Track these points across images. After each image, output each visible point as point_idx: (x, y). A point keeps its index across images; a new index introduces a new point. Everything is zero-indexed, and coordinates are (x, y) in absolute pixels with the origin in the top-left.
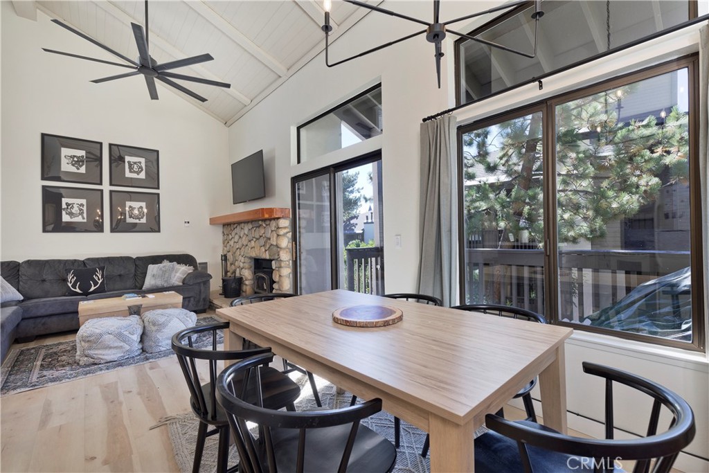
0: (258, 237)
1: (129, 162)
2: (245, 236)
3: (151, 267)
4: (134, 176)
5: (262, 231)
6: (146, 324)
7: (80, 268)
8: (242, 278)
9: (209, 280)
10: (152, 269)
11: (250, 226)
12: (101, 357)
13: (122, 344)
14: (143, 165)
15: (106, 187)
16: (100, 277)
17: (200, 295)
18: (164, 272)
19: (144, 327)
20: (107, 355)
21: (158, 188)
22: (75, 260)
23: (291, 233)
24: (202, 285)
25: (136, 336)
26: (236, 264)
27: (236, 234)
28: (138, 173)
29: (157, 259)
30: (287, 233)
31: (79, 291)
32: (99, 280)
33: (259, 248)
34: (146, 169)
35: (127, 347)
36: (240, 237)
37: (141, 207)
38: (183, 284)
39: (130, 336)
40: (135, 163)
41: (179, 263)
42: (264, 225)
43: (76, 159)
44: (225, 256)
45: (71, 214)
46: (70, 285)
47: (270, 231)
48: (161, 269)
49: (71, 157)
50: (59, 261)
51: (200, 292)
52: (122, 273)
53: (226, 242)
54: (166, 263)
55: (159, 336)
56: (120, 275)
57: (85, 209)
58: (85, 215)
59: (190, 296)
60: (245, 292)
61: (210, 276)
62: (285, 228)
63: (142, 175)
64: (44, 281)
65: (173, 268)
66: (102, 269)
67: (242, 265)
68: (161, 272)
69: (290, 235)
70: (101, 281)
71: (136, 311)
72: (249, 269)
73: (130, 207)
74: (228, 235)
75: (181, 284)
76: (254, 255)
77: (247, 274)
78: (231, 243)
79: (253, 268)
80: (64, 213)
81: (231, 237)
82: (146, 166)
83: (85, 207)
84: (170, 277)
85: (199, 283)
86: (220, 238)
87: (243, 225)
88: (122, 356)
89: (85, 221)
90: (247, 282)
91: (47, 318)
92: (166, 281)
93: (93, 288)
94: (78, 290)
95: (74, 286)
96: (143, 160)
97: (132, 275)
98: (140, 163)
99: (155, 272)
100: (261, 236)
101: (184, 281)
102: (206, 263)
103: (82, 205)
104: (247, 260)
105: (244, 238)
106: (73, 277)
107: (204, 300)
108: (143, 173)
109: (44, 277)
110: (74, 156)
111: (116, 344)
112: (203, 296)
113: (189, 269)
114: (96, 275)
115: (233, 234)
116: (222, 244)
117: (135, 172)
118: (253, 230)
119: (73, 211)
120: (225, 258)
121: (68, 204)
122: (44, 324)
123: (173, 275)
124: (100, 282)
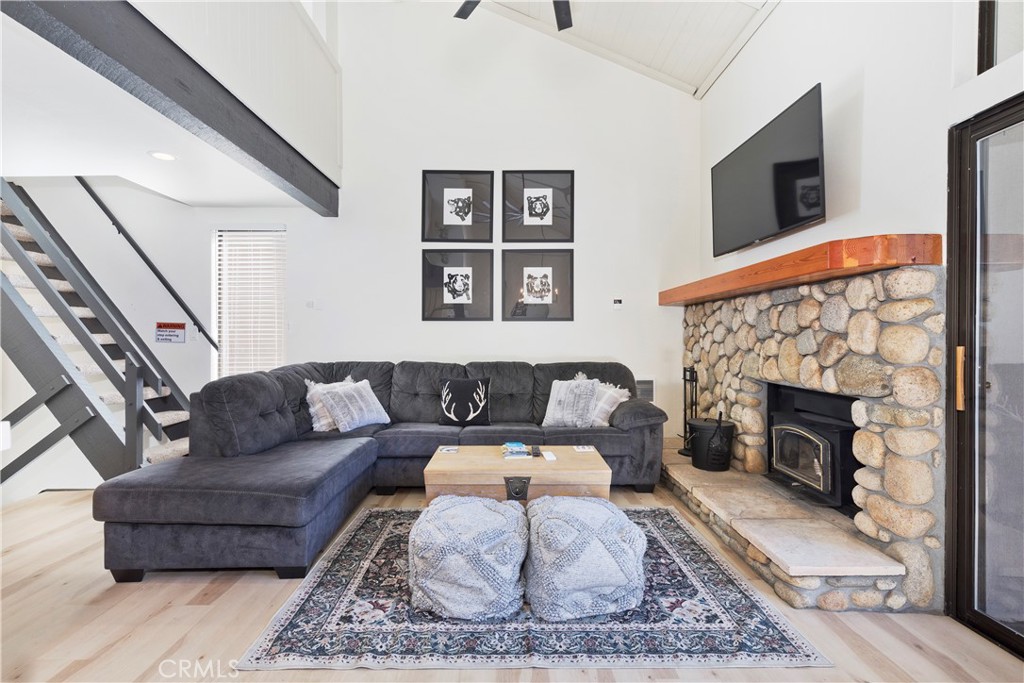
0: (791, 327)
1: (529, 198)
2: (745, 328)
3: (557, 385)
4: (536, 221)
5: (809, 313)
6: (534, 539)
7: (459, 379)
8: (734, 427)
9: (661, 424)
10: (559, 388)
11: (765, 301)
12: (442, 601)
13: (481, 583)
14: (550, 201)
15: (498, 246)
16: (482, 397)
17: (642, 453)
18: (578, 397)
19: (529, 543)
20: (454, 601)
21: (571, 240)
22: (455, 365)
23: (942, 318)
24: (647, 432)
25: (510, 567)
26: (718, 390)
27: (720, 323)
28: (542, 215)
29: (566, 371)
30: (927, 315)
31: (455, 419)
32: (481, 401)
33: (795, 358)
34: (553, 208)
35: (492, 595)
36: (729, 330)
37: (545, 276)
38: (611, 425)
39: (498, 567)
40: (538, 199)
41: (603, 381)
42: (820, 297)
43: (460, 204)
44: (692, 371)
45: (454, 292)
46: (444, 406)
47: (845, 313)
48: (572, 391)
49: (454, 201)
50: (436, 366)
51: (643, 447)
52: (514, 391)
53: (690, 342)
54: (581, 379)
55: (559, 580)
56: (511, 395)
57: (470, 282)
58: (470, 292)
59: (623, 454)
60: (743, 460)
61: (662, 415)
62: (919, 299)
63: (548, 220)
64: (416, 395)
65: (593, 392)
66: (486, 382)
67: (732, 396)
68: (572, 397)
69: (939, 323)
70: (483, 403)
71: (518, 490)
72: (755, 407)
73: (530, 277)
74: (696, 326)
75: (606, 424)
76: (774, 376)
77: (749, 420)
78: (706, 343)
79: (764, 405)
80: (445, 289)
81: (703, 330)
82: (553, 204)
83: (471, 279)
84: (586, 409)
85: (641, 429)
86: (678, 332)
87: (739, 302)
88: (480, 613)
89: (470, 302)
90: (748, 440)
91: (407, 461)
92: (581, 416)
93: (472, 416)
94: (452, 416)
95: (448, 409)
96: (548, 192)
97: (528, 397)
98: (545, 197)
99: (562, 396)
100: (802, 329)
101: (612, 418)
102: (651, 382)
103: (467, 277)
104: (748, 386)
105: (742, 333)
106: (448, 394)
107: (651, 465)
108: (550, 215)
109: (418, 389)
110: (459, 199)
111: (470, 582)
112: (648, 457)
113: (620, 395)
114: (478, 393)
115: (711, 323)
116: (682, 347)
117: (537, 215)
118: (774, 313)
119: (457, 288)
120: (691, 376)
121: (451, 277)
122: (404, 470)
123: (592, 406)
124: (481, 405)
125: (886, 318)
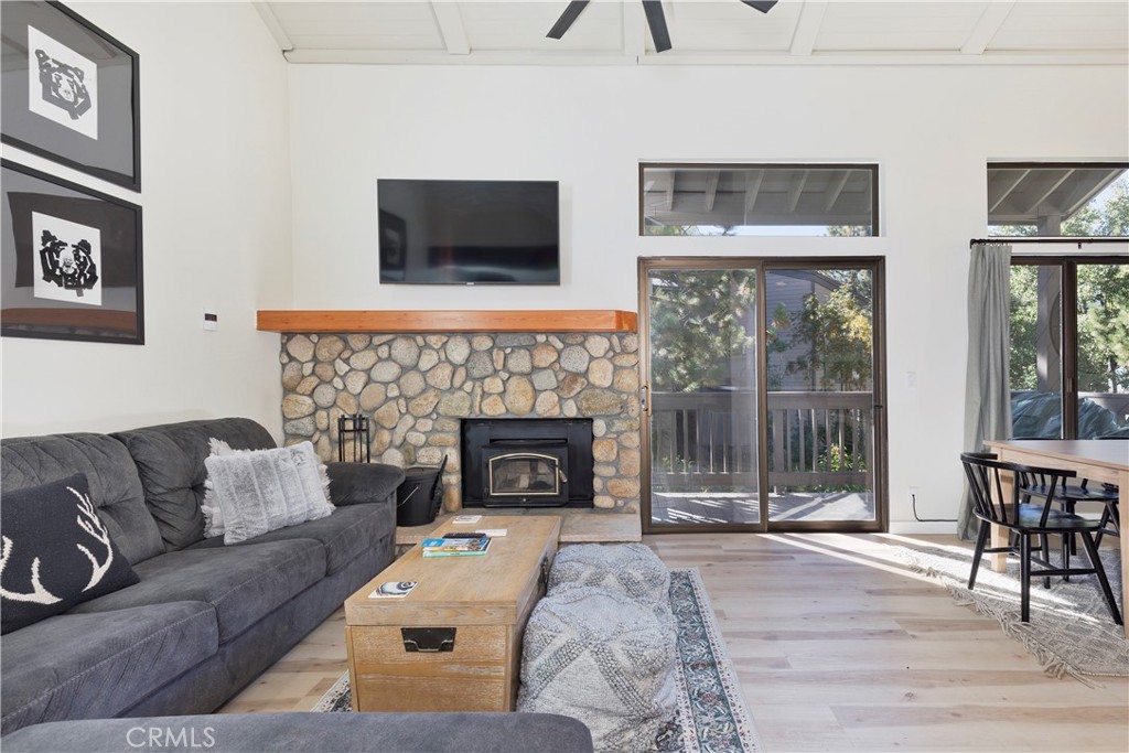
0: (523, 367)
16: (96, 522)
31: (47, 599)
33: (530, 393)
37: (85, 245)
47: (586, 358)
53: (306, 383)
67: (420, 440)
70: (105, 536)
73: (47, 237)
74: (321, 362)
79: (459, 442)
90: (453, 480)
93: (99, 574)
114: (85, 518)
124: (106, 542)
125: (618, 364)
